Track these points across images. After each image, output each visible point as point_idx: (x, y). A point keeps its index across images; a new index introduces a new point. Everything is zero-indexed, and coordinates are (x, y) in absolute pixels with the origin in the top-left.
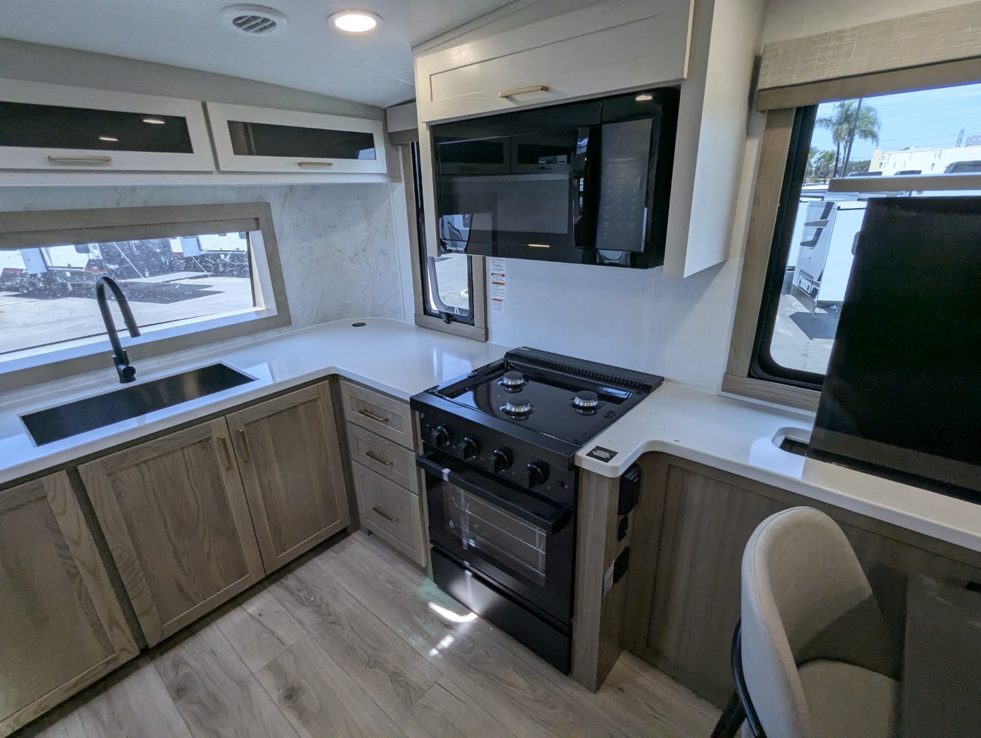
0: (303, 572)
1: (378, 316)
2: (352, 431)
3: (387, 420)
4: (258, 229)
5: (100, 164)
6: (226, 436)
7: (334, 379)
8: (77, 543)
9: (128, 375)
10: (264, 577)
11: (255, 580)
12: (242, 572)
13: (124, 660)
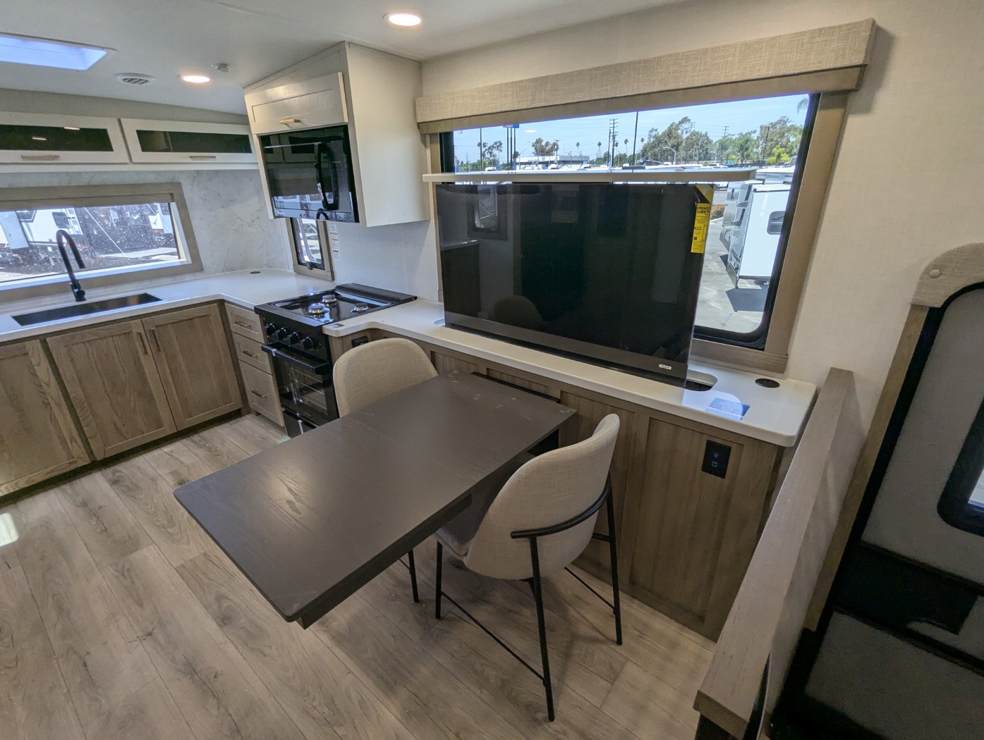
0: (205, 434)
1: (271, 267)
2: (236, 338)
3: (250, 326)
4: (173, 201)
5: (53, 159)
6: (143, 332)
7: (221, 303)
8: (48, 385)
9: (80, 296)
10: (176, 431)
11: (169, 432)
12: (159, 425)
13: (81, 464)
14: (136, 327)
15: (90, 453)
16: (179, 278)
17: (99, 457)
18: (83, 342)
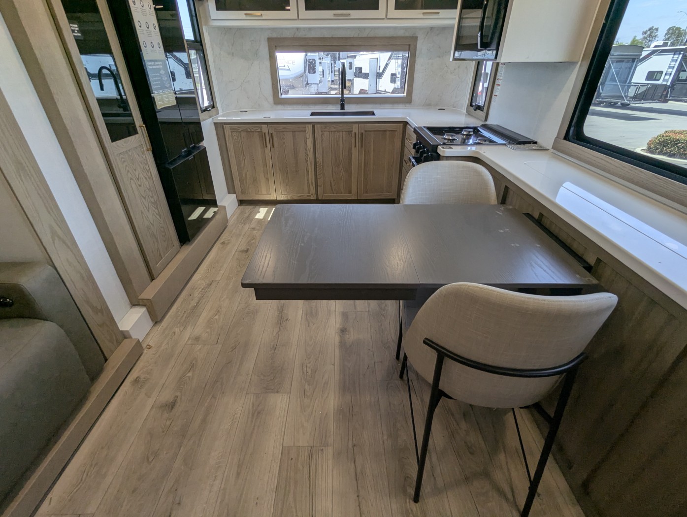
2: (405, 150)
4: (407, 50)
5: (347, 16)
6: (357, 133)
7: (406, 124)
9: (343, 107)
10: (357, 198)
11: (353, 198)
12: (350, 192)
13: (312, 198)
14: (355, 128)
15: (317, 194)
16: (396, 105)
17: (320, 198)
18: (329, 131)
